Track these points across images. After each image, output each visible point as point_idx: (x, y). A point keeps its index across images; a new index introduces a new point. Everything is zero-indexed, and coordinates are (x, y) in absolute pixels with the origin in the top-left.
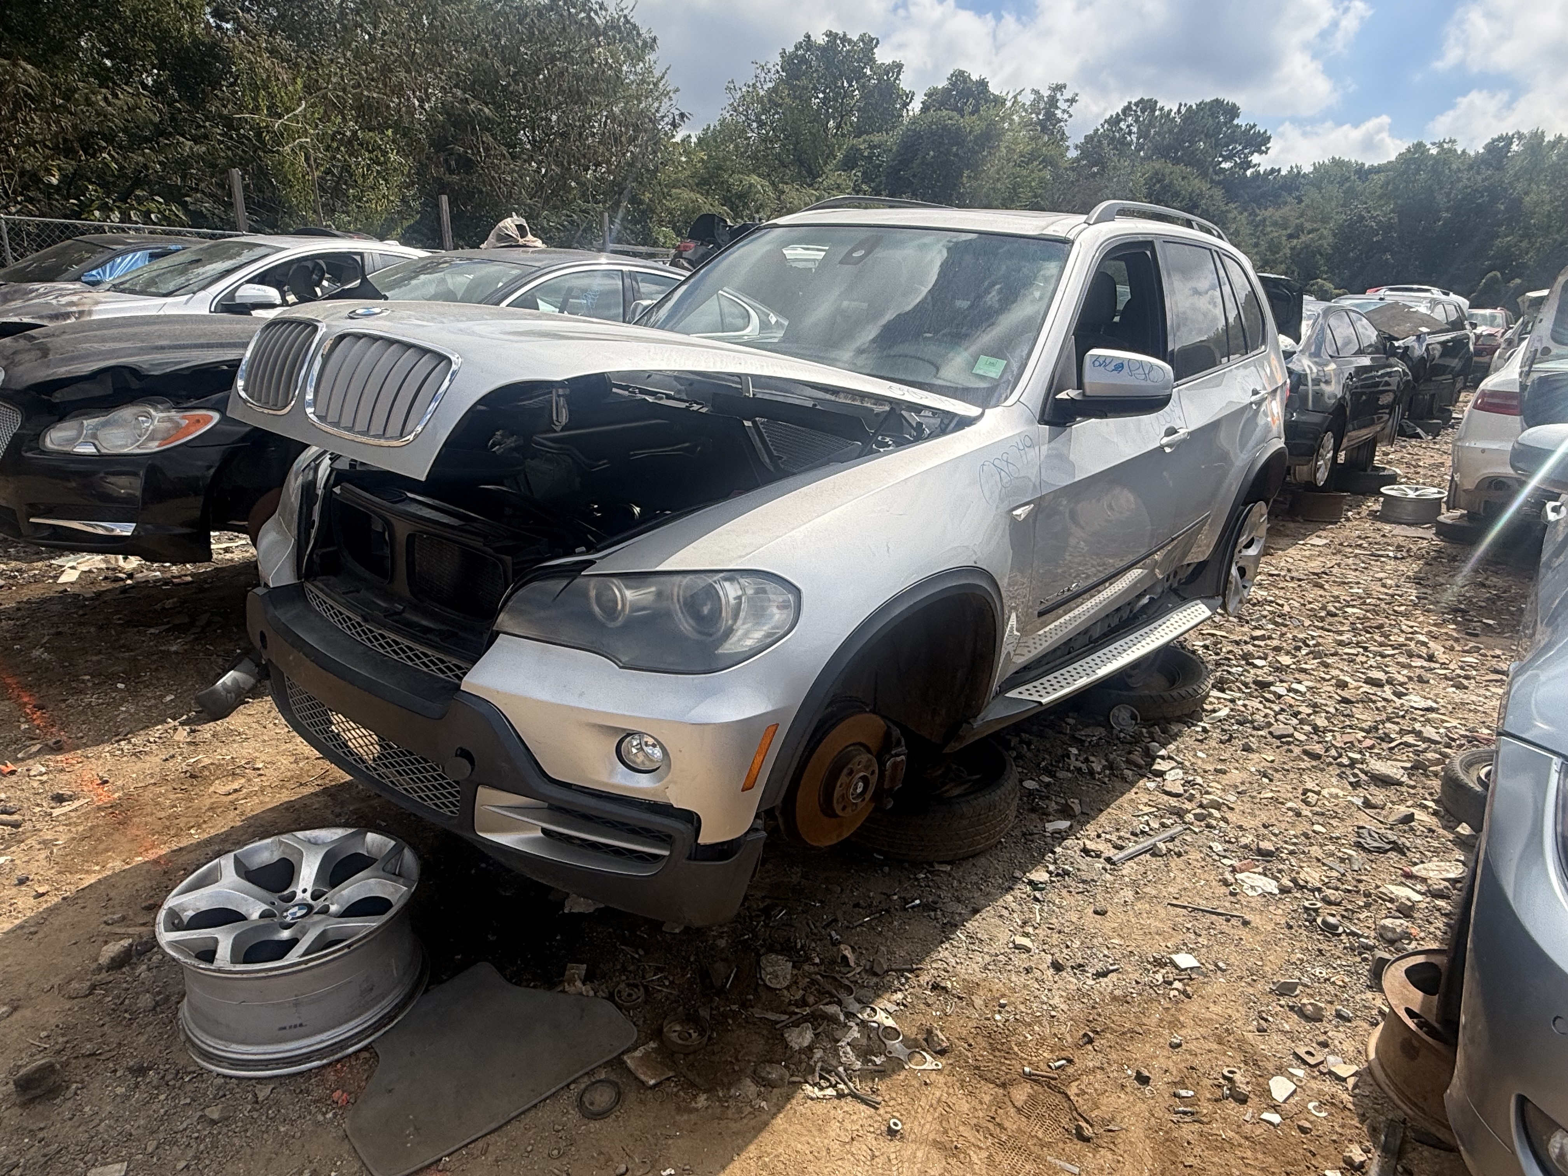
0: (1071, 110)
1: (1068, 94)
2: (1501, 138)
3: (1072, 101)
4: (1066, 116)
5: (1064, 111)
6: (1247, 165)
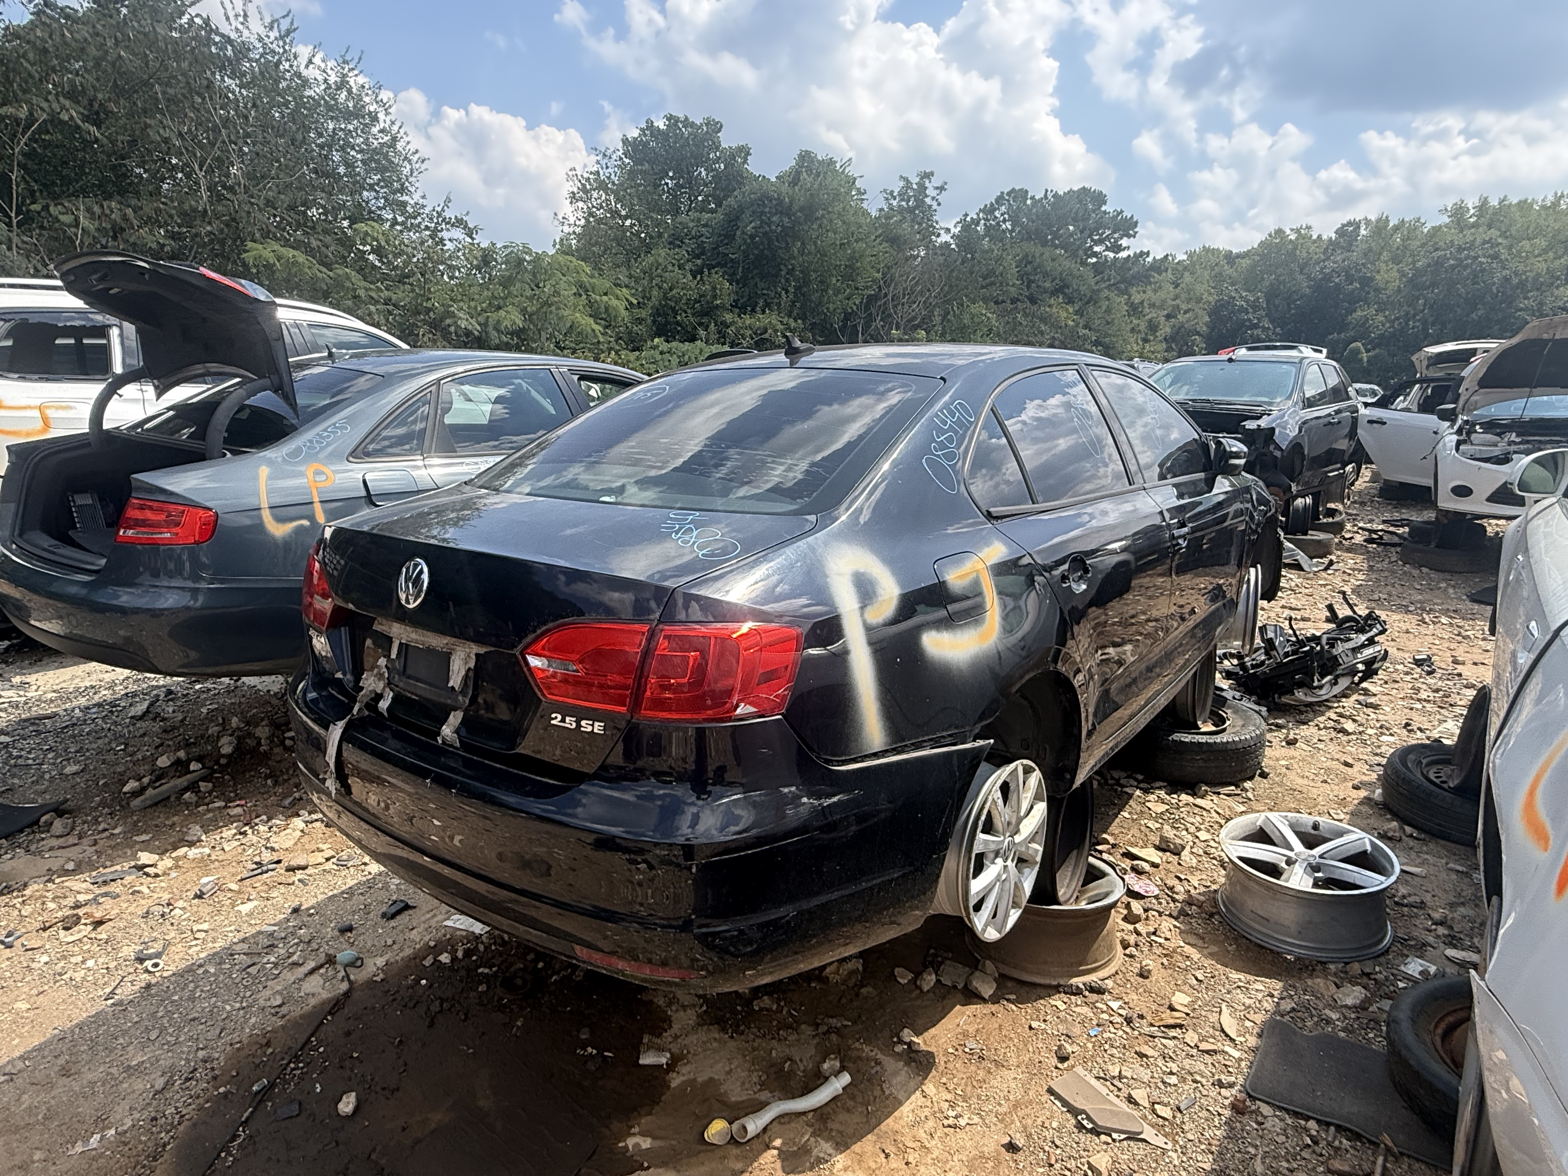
0: (940, 198)
1: (936, 181)
3: (940, 189)
4: (935, 204)
5: (933, 198)
6: (1117, 248)
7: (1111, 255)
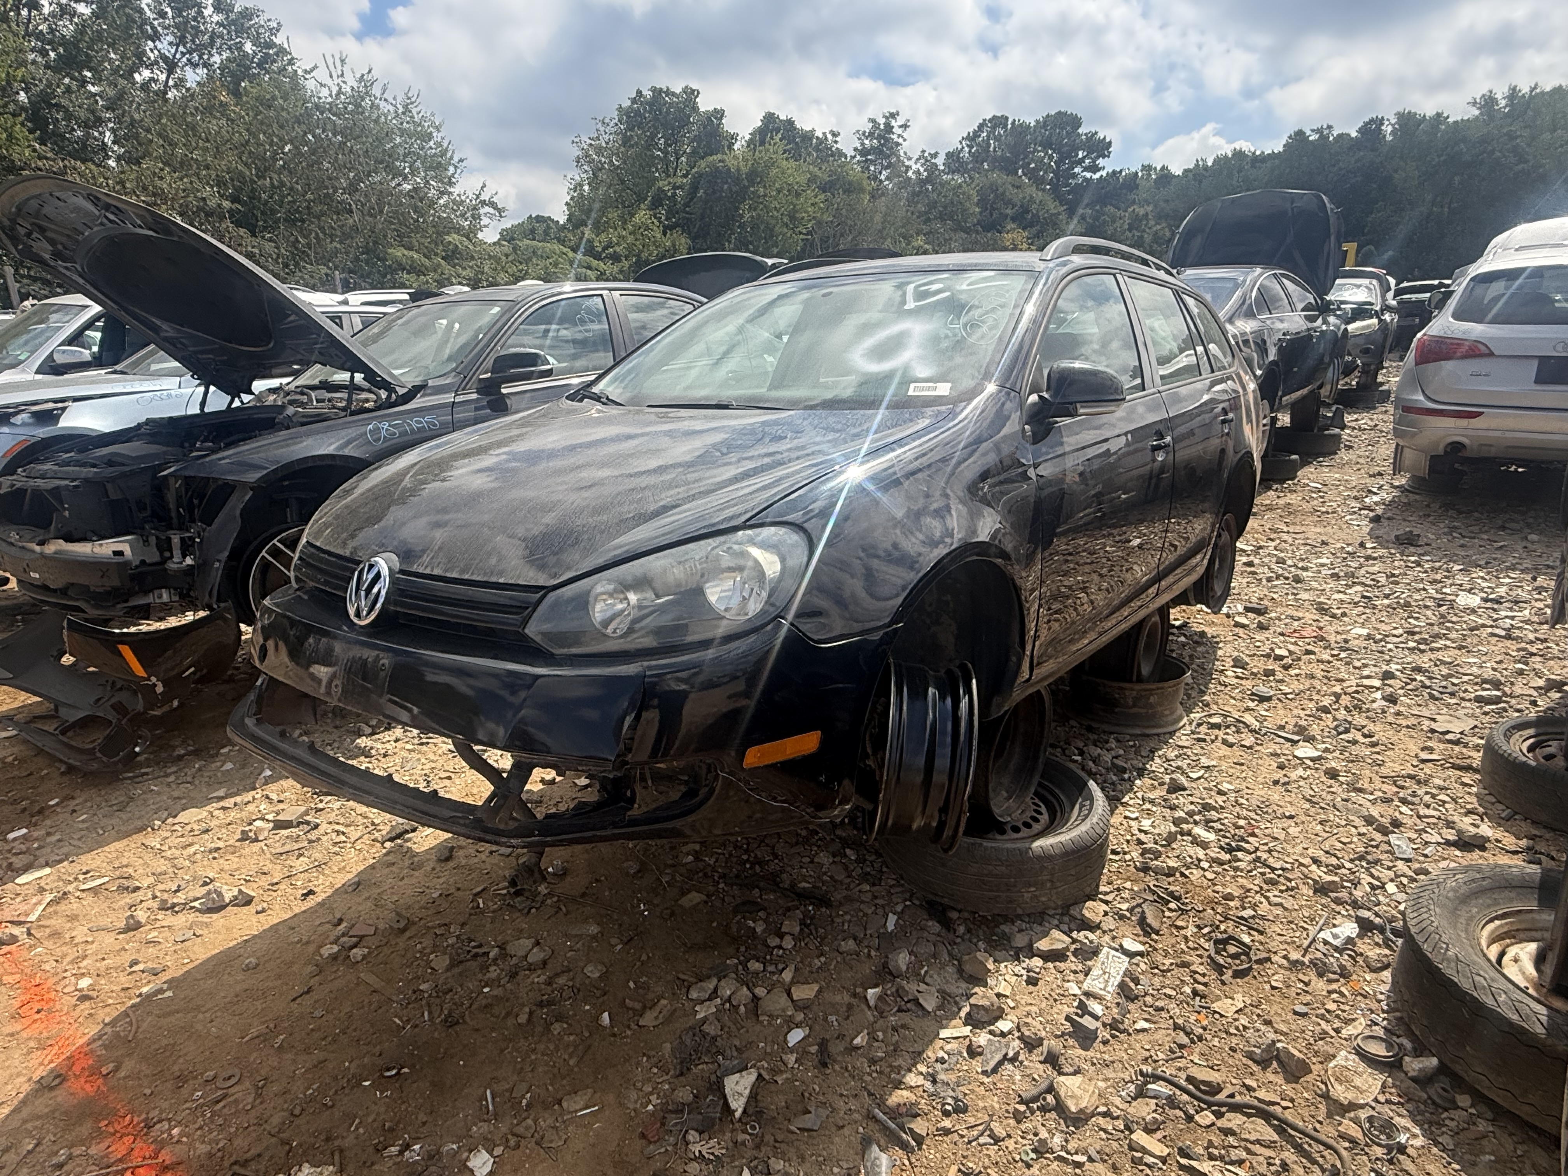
0: (905, 135)
1: (901, 120)
2: (1372, 121)
3: (905, 126)
4: (900, 140)
5: (899, 136)
6: (1095, 169)
7: (1088, 175)
